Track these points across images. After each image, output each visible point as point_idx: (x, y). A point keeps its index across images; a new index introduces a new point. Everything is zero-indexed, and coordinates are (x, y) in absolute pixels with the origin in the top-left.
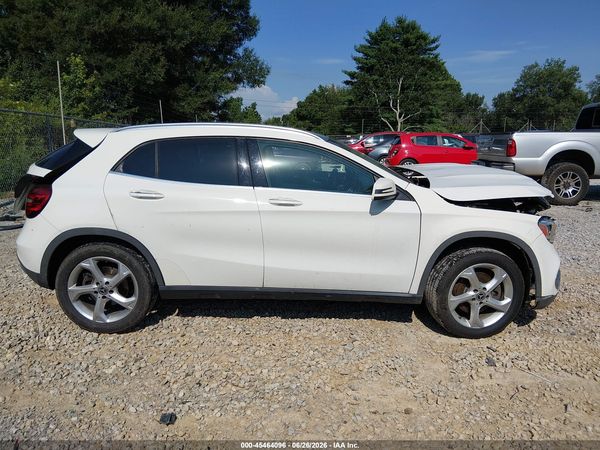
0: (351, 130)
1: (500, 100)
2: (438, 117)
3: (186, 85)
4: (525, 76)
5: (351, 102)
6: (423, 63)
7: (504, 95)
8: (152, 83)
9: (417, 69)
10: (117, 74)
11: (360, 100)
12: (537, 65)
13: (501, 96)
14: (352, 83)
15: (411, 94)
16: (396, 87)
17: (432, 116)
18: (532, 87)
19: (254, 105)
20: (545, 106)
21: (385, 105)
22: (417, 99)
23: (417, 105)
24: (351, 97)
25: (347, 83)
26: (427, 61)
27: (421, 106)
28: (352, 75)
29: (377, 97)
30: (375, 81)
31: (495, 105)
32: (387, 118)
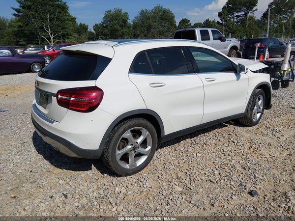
0: (23, 43)
1: (96, 27)
2: (71, 35)
4: (106, 16)
5: (20, 27)
6: (58, 6)
7: (97, 25)
9: (56, 10)
11: (26, 25)
12: (111, 11)
13: (96, 25)
14: (19, 16)
15: (55, 22)
16: (46, 19)
17: (68, 35)
18: (110, 21)
20: (117, 31)
21: (42, 28)
22: (58, 26)
23: (60, 29)
24: (19, 23)
25: (15, 15)
26: (60, 5)
27: (62, 29)
28: (18, 11)
29: (36, 24)
30: (33, 15)
31: (94, 30)
32: (45, 36)
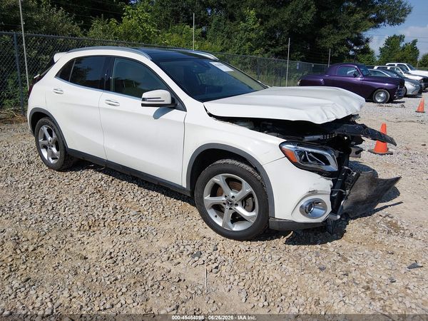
3: (331, 26)
8: (302, 25)
10: (278, 20)
19: (415, 42)
